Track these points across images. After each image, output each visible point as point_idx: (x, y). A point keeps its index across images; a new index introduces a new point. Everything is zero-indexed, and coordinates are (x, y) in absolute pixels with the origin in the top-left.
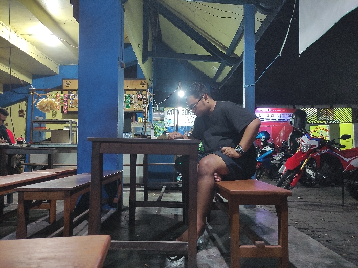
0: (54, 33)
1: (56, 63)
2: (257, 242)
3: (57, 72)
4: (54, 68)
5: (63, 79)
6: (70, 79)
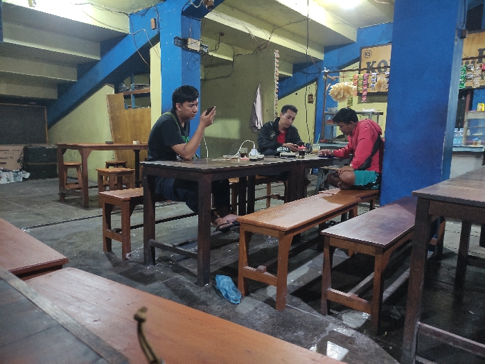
1: (353, 26)
4: (350, 33)
5: (362, 48)
6: (371, 47)
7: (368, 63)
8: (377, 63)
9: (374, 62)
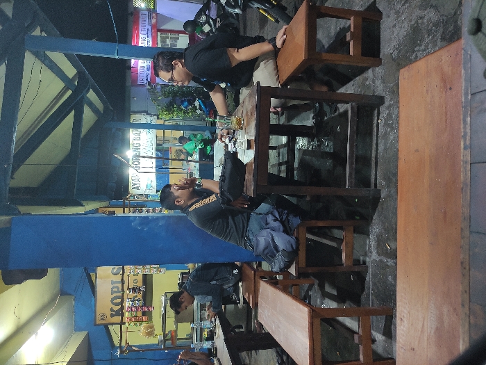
0: (35, 332)
2: (348, 39)
3: (86, 332)
4: (77, 340)
5: (95, 325)
6: (96, 316)
7: (112, 316)
8: (113, 306)
9: (112, 310)
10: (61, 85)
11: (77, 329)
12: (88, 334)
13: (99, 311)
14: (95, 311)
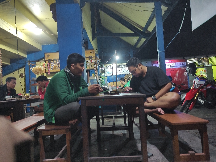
1: (40, 44)
3: (41, 49)
4: (39, 47)
5: (45, 53)
6: (49, 53)
8: (53, 59)
9: (51, 59)
10: (144, 26)
11: (43, 46)
12: (41, 51)
13: (51, 54)
14: (51, 53)
